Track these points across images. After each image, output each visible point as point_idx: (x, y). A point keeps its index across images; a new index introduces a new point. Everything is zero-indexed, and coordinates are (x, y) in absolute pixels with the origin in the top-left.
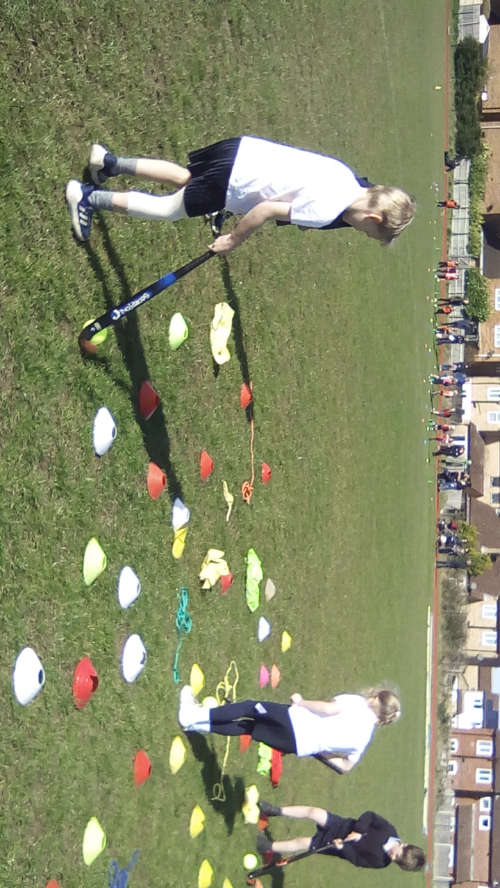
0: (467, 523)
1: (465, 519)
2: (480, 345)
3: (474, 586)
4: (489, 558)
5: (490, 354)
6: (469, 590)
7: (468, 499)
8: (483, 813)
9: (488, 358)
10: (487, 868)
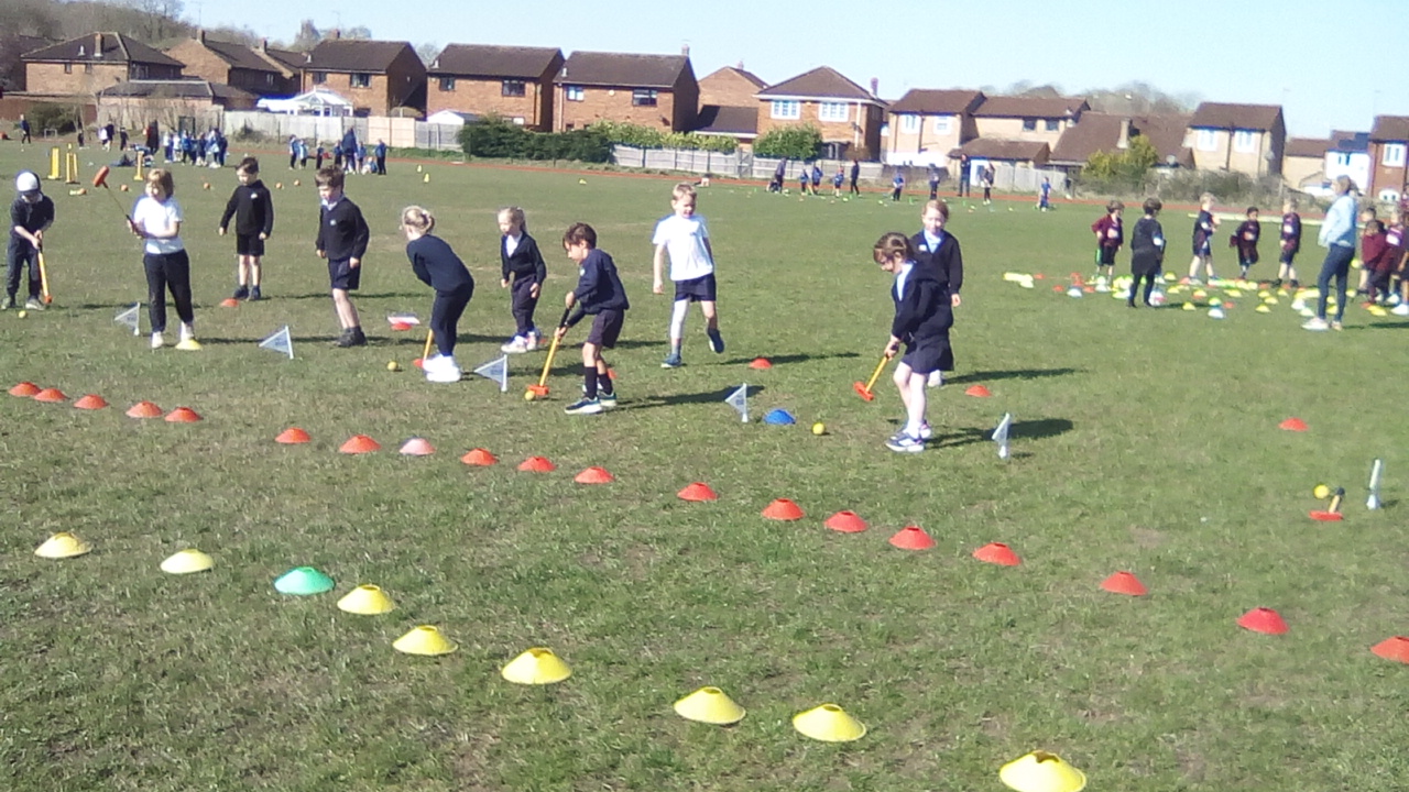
0: (1084, 165)
1: (1080, 167)
2: (844, 140)
3: (1171, 160)
4: (1134, 139)
5: (855, 127)
6: (1176, 165)
7: (1051, 162)
9: (861, 131)
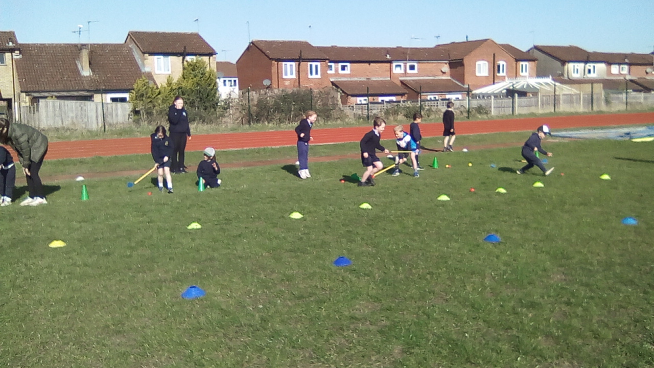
8: (336, 70)
10: (379, 64)
